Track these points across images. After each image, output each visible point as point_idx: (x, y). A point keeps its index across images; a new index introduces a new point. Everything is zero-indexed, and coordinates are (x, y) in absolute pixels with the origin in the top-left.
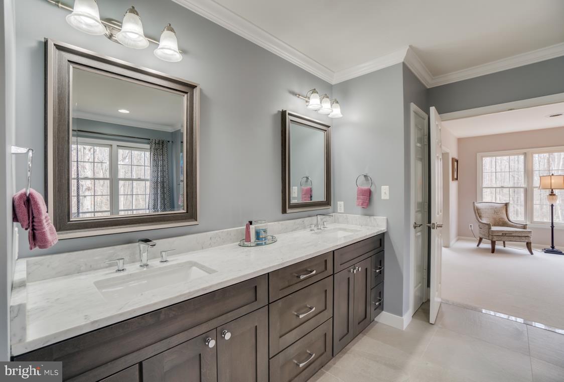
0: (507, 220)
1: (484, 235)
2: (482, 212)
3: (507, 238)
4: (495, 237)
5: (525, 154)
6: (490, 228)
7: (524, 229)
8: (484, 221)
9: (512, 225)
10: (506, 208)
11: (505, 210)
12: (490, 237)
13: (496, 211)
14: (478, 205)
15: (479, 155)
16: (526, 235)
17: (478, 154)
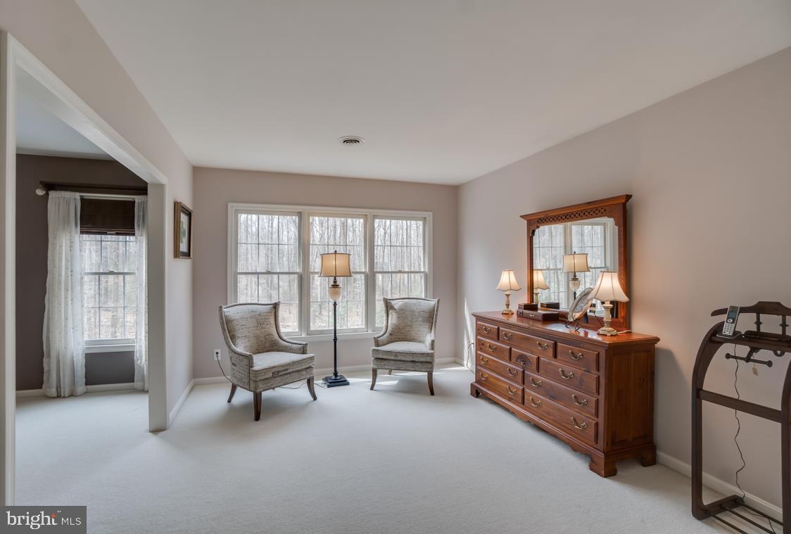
0: (276, 336)
1: (240, 380)
2: (237, 328)
3: (279, 379)
4: (261, 385)
5: (300, 214)
6: (251, 364)
7: (304, 352)
8: (241, 348)
9: (286, 347)
10: (275, 312)
11: (273, 317)
12: (252, 385)
13: (260, 321)
14: (229, 312)
15: (232, 207)
16: (308, 366)
17: (230, 205)
